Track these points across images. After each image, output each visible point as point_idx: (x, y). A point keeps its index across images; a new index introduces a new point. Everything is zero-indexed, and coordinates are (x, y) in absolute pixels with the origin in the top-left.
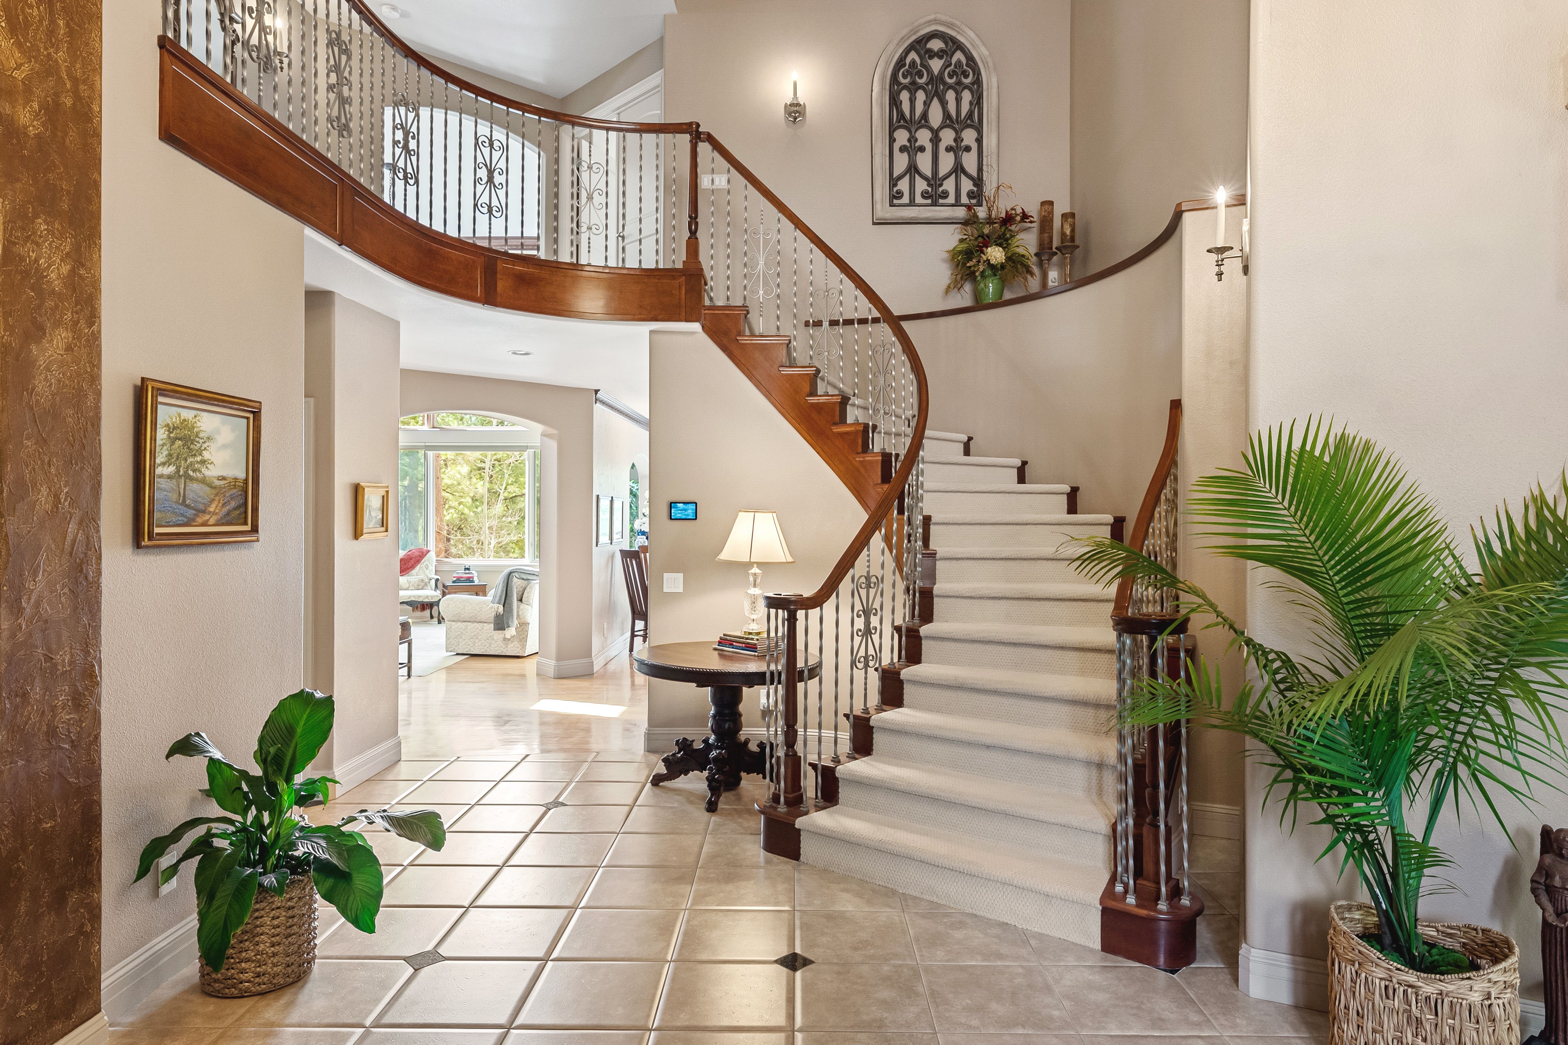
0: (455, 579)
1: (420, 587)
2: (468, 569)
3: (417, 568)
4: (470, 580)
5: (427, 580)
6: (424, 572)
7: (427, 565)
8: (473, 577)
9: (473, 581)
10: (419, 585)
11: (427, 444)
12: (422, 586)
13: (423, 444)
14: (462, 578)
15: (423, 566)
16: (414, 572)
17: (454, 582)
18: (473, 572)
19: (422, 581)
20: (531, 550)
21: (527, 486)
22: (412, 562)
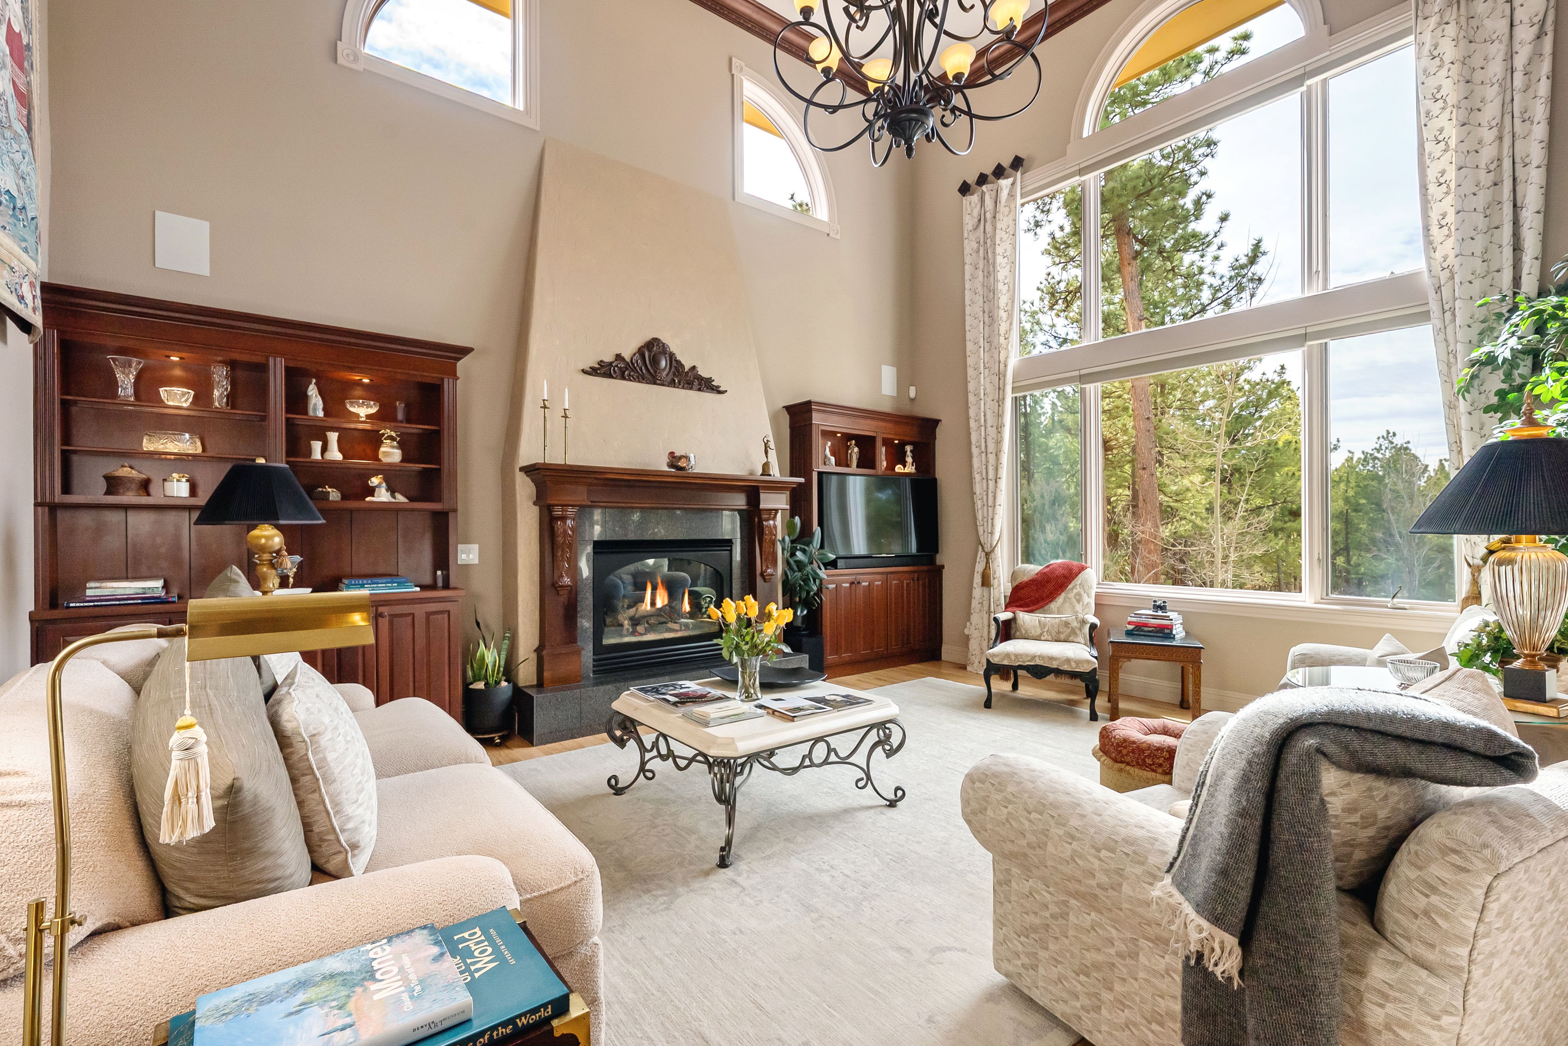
0: (1131, 627)
1: (1062, 637)
2: (1162, 608)
3: (1060, 599)
4: (1165, 632)
5: (1075, 624)
6: (1074, 607)
7: (1079, 594)
8: (1170, 628)
9: (1170, 636)
10: (1059, 633)
11: (1083, 372)
12: (1062, 635)
13: (1077, 373)
14: (1146, 625)
15: (1072, 595)
16: (1053, 605)
17: (1129, 633)
18: (1172, 615)
19: (1067, 624)
20: (1318, 573)
21: (1302, 433)
22: (1050, 587)
